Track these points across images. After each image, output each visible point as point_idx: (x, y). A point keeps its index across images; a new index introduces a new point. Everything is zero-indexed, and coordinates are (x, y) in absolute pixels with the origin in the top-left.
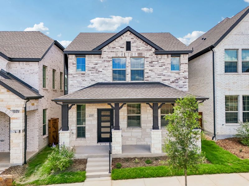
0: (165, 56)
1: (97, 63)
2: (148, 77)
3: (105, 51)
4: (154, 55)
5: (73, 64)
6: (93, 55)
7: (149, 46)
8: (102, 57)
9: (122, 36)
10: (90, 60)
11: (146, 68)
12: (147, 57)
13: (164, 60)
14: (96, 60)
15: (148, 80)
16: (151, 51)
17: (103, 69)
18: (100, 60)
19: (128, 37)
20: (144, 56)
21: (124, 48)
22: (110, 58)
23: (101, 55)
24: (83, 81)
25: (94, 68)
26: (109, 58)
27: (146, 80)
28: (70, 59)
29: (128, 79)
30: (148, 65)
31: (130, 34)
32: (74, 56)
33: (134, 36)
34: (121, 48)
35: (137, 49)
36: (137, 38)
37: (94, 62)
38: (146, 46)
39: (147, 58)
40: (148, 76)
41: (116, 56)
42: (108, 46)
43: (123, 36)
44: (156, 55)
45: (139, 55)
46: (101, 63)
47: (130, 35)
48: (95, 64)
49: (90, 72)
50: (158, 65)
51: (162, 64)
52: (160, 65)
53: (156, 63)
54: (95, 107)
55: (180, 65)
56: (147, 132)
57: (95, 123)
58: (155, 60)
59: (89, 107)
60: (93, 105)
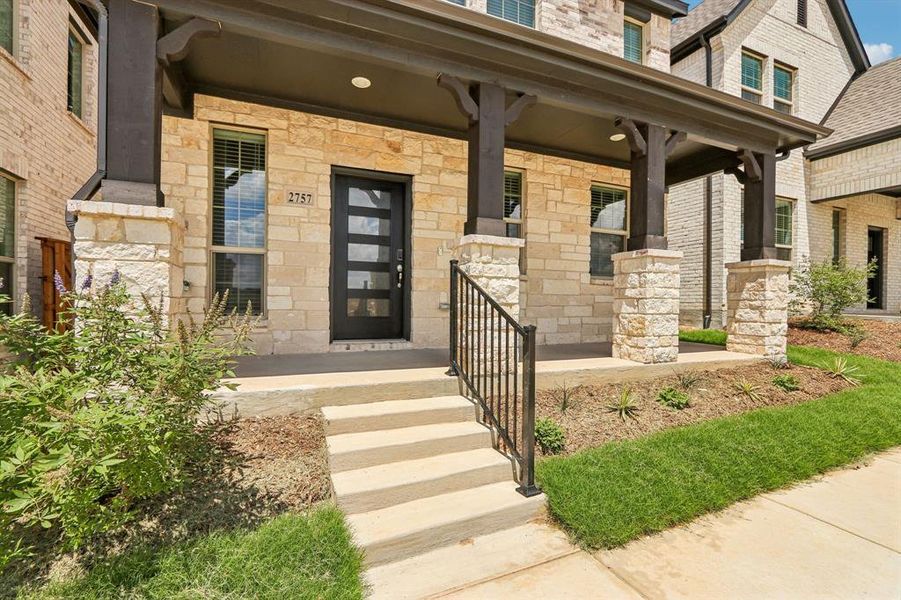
0: (609, 2)
13: (606, 16)
30: (554, 18)
50: (584, 27)
51: (600, 28)
52: (593, 31)
53: (578, 17)
54: (321, 155)
55: (649, 52)
56: (545, 292)
57: (322, 235)
58: (577, 5)
59: (290, 150)
60: (310, 142)
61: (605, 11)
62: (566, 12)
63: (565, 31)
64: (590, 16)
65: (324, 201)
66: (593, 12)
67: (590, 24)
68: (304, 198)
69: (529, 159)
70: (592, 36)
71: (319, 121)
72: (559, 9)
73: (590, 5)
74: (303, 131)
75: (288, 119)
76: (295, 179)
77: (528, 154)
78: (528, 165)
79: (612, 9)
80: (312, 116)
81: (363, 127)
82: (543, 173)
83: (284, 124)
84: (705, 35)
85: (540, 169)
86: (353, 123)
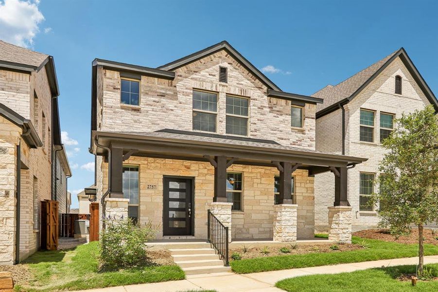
0: (283, 102)
1: (164, 93)
2: (256, 131)
3: (181, 76)
4: (266, 97)
5: (114, 88)
6: (156, 79)
7: (257, 81)
8: (173, 85)
9: (212, 56)
10: (149, 87)
11: (254, 115)
12: (255, 97)
13: (282, 108)
14: (162, 89)
15: (256, 136)
16: (261, 90)
17: (175, 107)
18: (170, 90)
19: (223, 60)
20: (249, 96)
21: (214, 76)
22: (189, 89)
23: (173, 81)
24: (135, 122)
25: (158, 102)
26: (187, 89)
27: (253, 135)
28: (108, 78)
29: (221, 129)
30: (257, 112)
31: (226, 56)
32: (116, 75)
33: (234, 60)
34: (209, 75)
35: (237, 82)
36: (239, 64)
37: (158, 91)
38: (253, 81)
39: (254, 99)
40: (256, 130)
41: (201, 88)
42: (187, 68)
43: (215, 57)
44: (269, 98)
45: (241, 93)
46: (172, 95)
47: (226, 58)
48: (159, 94)
49: (149, 108)
50: (271, 114)
51: (279, 113)
52: (276, 115)
53: (268, 110)
54: (159, 172)
55: (304, 119)
56: (252, 218)
57: (160, 199)
58: (268, 105)
59: (148, 171)
60: (156, 168)
61: (282, 106)
62: (262, 109)
63: (262, 116)
64: (274, 109)
65: (161, 188)
66: (276, 107)
67: (274, 112)
68: (153, 187)
69: (245, 168)
70: (275, 117)
71: (159, 160)
72: (259, 108)
73: (274, 104)
74: (153, 164)
75: (147, 161)
76: (150, 181)
77: (244, 166)
78: (244, 170)
79: (285, 104)
80: (156, 159)
81: (175, 161)
82: (252, 173)
83: (146, 162)
84: (340, 104)
85: (250, 171)
86: (172, 160)
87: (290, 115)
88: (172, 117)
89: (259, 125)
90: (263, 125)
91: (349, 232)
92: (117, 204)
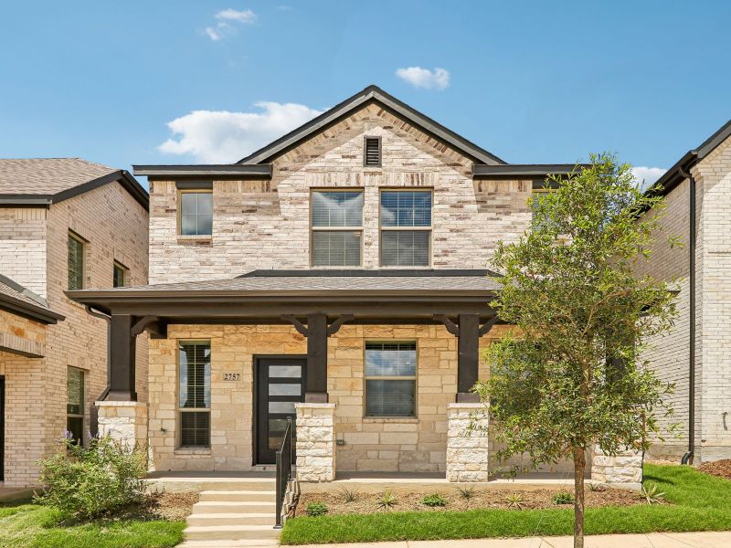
0: (512, 186)
1: (253, 206)
2: (446, 253)
3: (286, 169)
4: (469, 182)
5: (167, 211)
6: (240, 182)
7: (449, 151)
8: (272, 187)
9: (348, 120)
10: (228, 198)
11: (440, 222)
12: (443, 186)
13: (509, 198)
14: (252, 198)
15: (445, 263)
16: (458, 168)
17: (276, 227)
18: (265, 199)
19: (372, 124)
20: (430, 185)
21: (354, 157)
22: (303, 191)
23: (271, 182)
24: (203, 263)
25: (243, 224)
26: (298, 191)
27: (439, 263)
28: (158, 195)
29: (370, 259)
30: (448, 215)
31: (379, 114)
32: (170, 187)
33: (395, 118)
34: (343, 157)
35: (404, 161)
36: (407, 125)
37: (244, 203)
38: (439, 153)
39: (442, 190)
40: (446, 251)
41: (327, 185)
42: (298, 153)
43: (354, 120)
44: (477, 182)
45: (413, 182)
46: (269, 207)
47: (380, 118)
48: (245, 209)
49: (226, 236)
50: (481, 214)
51: (501, 210)
52: (493, 215)
53: (475, 207)
54: (244, 349)
57: (247, 399)
58: (474, 198)
59: (224, 349)
60: (238, 342)
61: (508, 195)
62: (461, 207)
63: (460, 222)
64: (489, 202)
65: (248, 378)
66: (494, 199)
67: (489, 210)
68: (235, 377)
69: (421, 330)
70: (492, 219)
71: (243, 328)
72: (454, 206)
73: (489, 194)
74: (233, 336)
75: (223, 331)
76: (228, 366)
77: (419, 327)
78: (419, 335)
79: (516, 190)
80: (238, 326)
81: (275, 328)
82: (436, 339)
83: (220, 334)
84: (683, 167)
85: (432, 335)
86: (268, 326)
87: (528, 211)
88: (269, 248)
89: (454, 240)
90: (462, 240)
91: (633, 464)
92: (115, 410)
